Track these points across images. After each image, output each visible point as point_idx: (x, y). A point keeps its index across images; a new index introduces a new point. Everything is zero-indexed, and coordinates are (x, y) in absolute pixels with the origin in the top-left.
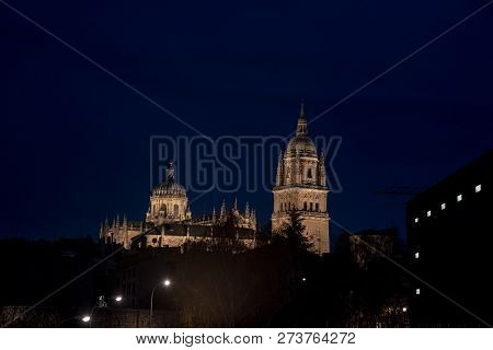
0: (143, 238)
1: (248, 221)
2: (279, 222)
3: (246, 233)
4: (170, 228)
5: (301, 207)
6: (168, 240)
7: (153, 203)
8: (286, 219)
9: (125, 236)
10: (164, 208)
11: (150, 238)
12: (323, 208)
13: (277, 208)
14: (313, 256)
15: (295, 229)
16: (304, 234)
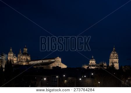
0: (88, 67)
1: (105, 65)
2: (110, 64)
3: (105, 66)
4: (93, 66)
5: (114, 62)
6: (92, 68)
7: (90, 62)
8: (111, 64)
9: (86, 67)
10: (92, 63)
11: (90, 67)
12: (118, 62)
13: (110, 62)
14: (116, 70)
15: (113, 66)
16: (114, 66)
